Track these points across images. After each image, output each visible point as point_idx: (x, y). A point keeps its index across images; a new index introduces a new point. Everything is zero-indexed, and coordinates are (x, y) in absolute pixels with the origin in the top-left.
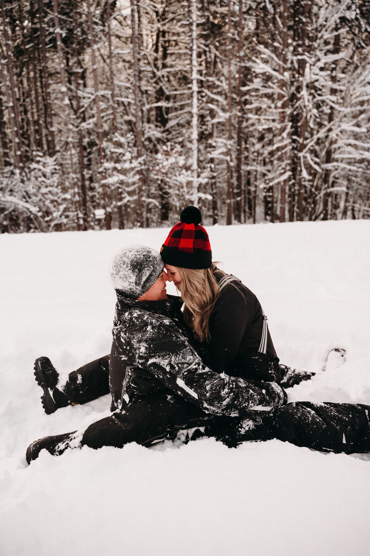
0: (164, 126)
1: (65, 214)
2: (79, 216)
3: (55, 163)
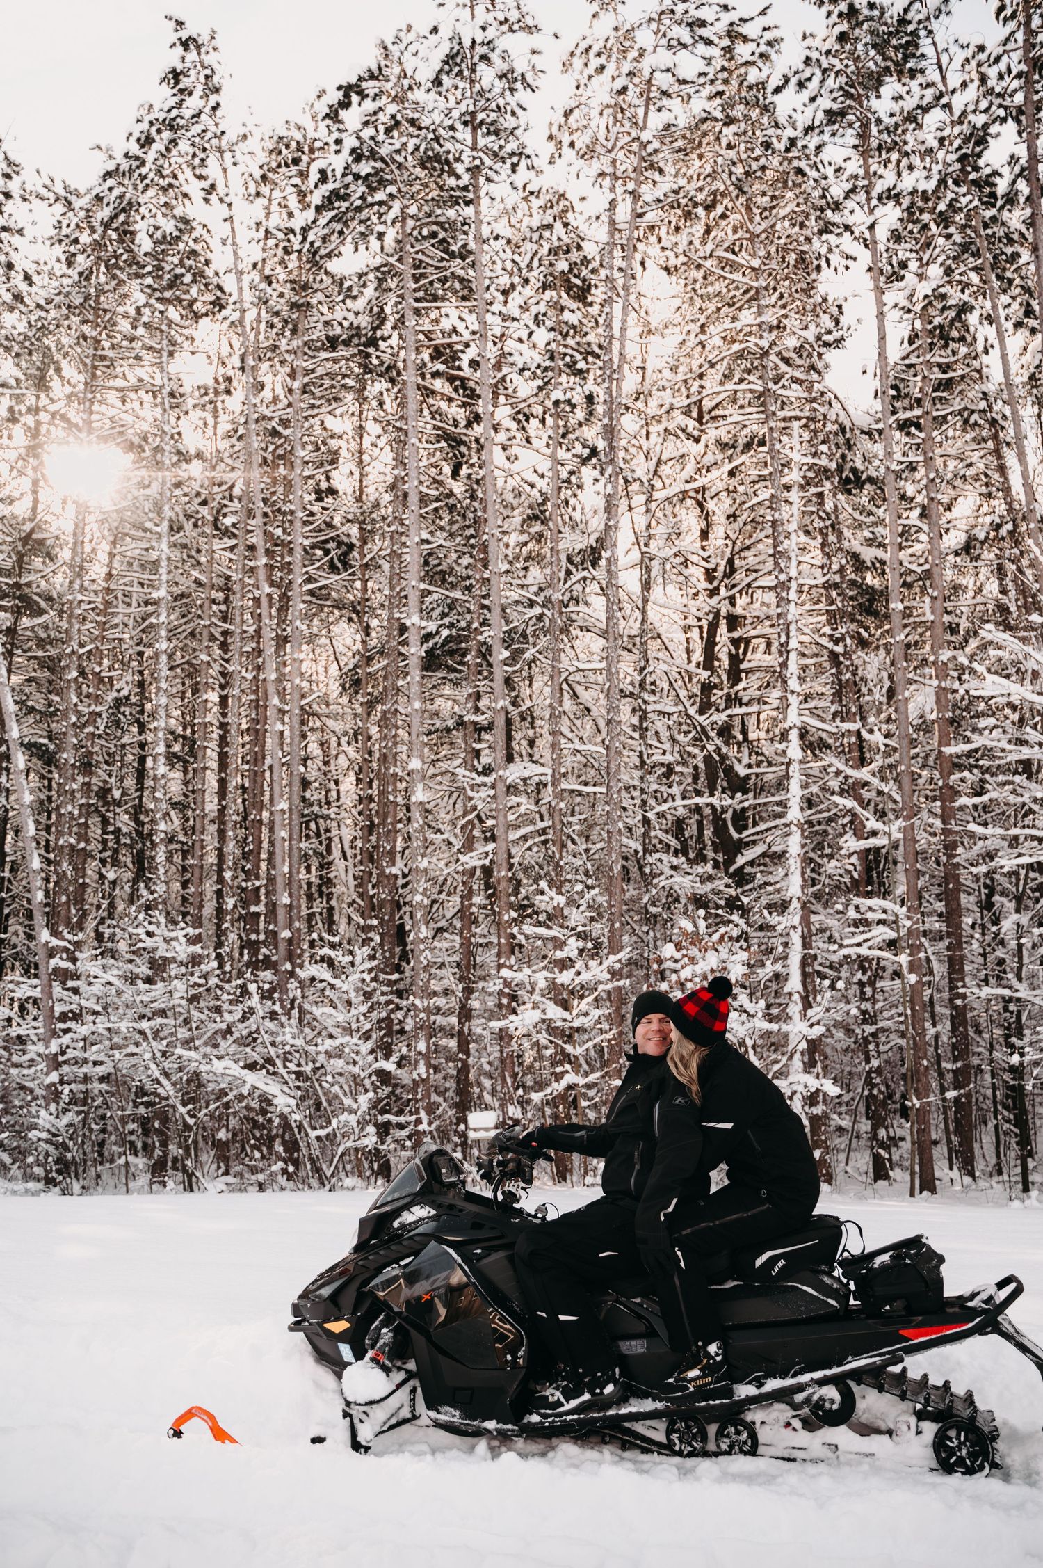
0: (730, 861)
1: (382, 1119)
2: (420, 1128)
3: (368, 965)
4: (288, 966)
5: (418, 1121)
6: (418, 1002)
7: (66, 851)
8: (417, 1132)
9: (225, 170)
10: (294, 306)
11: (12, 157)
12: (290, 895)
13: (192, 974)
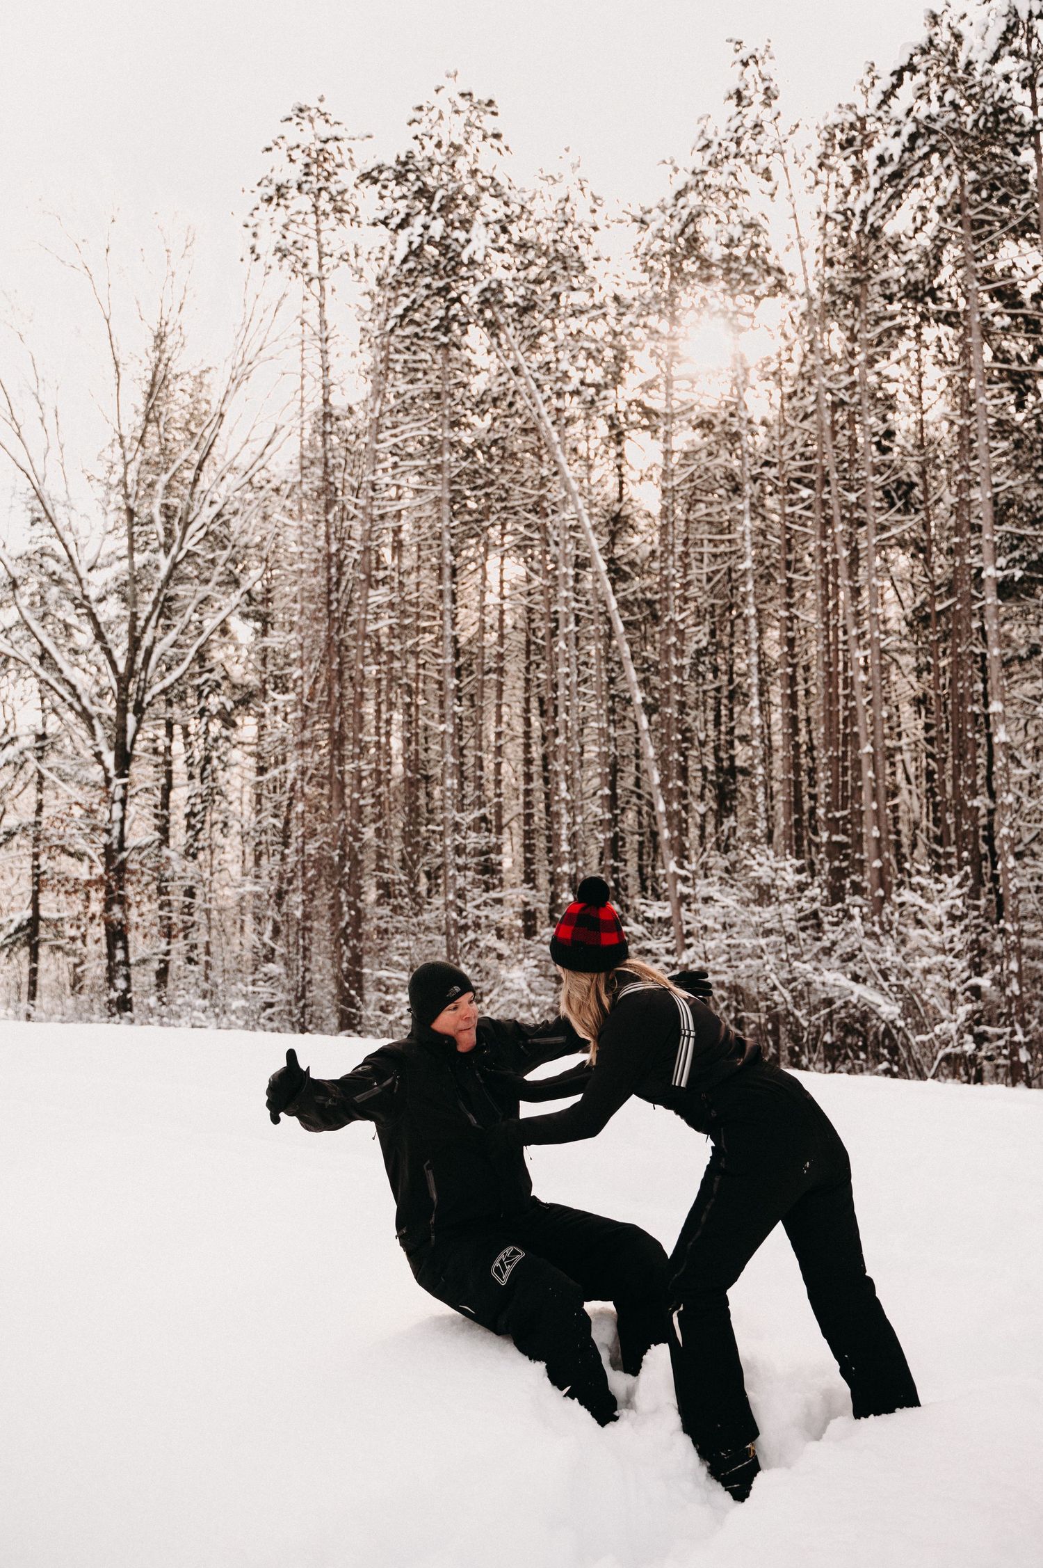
1: (977, 1029)
2: (1016, 1039)
3: (958, 892)
4: (881, 892)
5: (1013, 1033)
6: (1009, 927)
7: (675, 793)
8: (1012, 1043)
9: (786, 169)
10: (855, 281)
11: (596, 194)
12: (879, 829)
13: (799, 899)
